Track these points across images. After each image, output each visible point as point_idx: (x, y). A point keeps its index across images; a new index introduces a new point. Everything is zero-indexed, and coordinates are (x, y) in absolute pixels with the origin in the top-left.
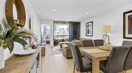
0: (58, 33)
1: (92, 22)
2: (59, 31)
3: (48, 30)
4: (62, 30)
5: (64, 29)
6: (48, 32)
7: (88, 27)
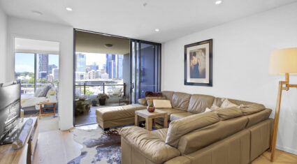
0: (82, 76)
1: (210, 41)
2: (84, 73)
3: (53, 69)
4: (93, 70)
5: (97, 68)
6: (53, 75)
7: (191, 58)
